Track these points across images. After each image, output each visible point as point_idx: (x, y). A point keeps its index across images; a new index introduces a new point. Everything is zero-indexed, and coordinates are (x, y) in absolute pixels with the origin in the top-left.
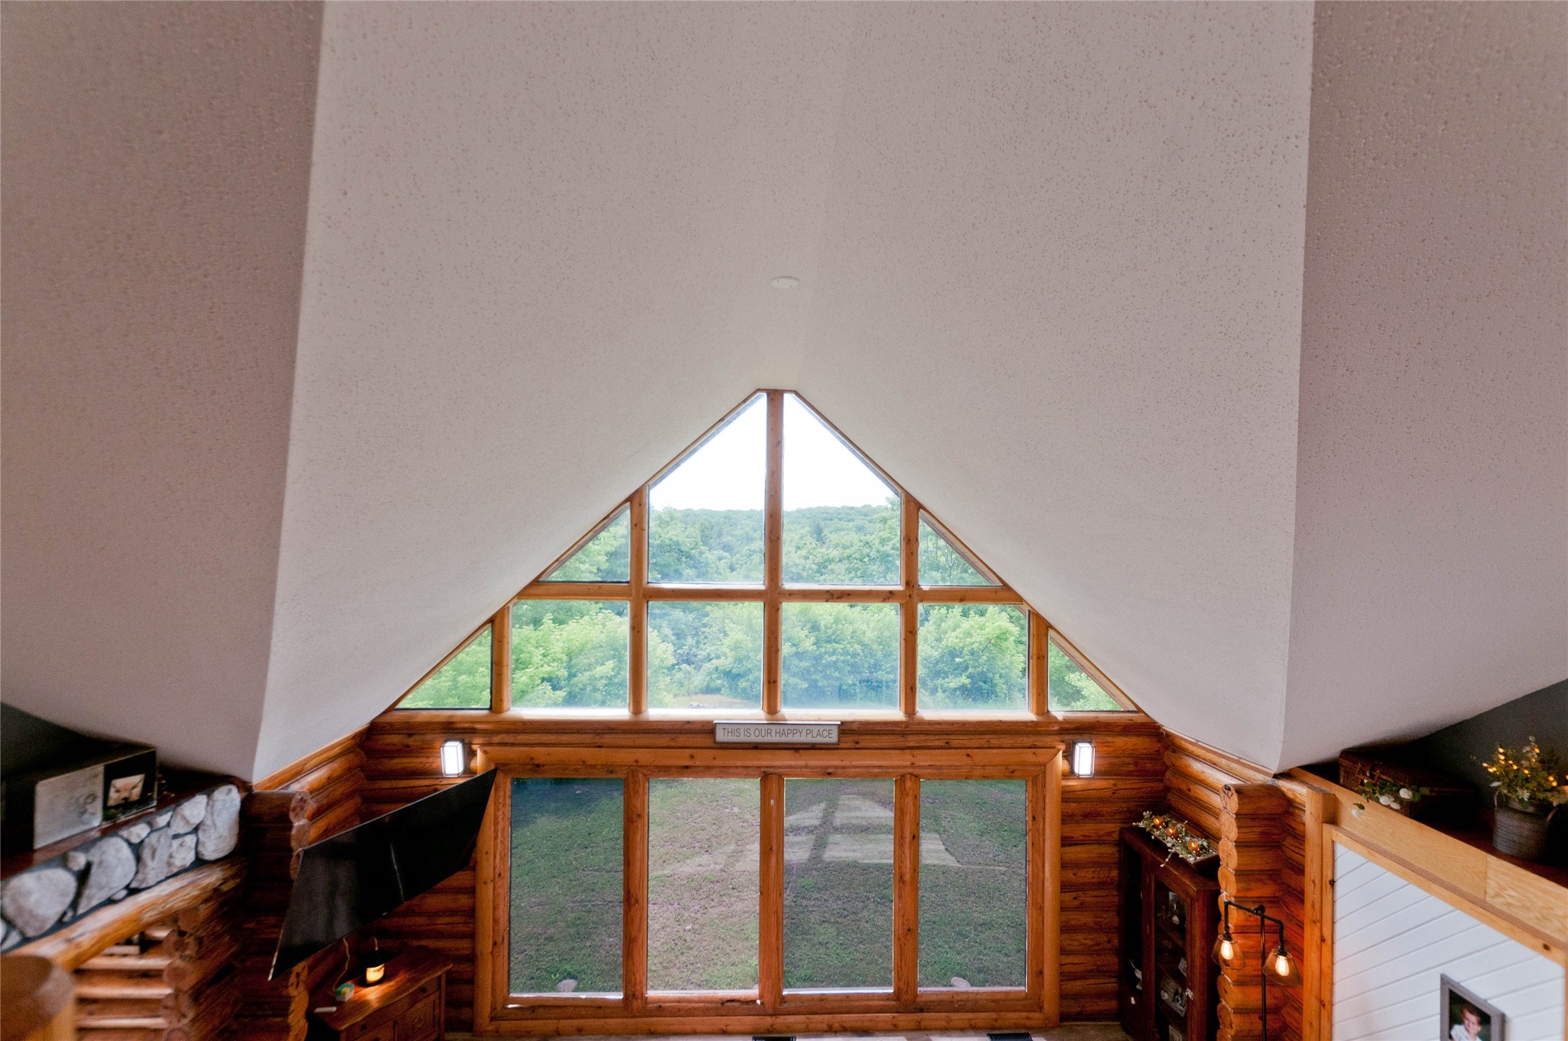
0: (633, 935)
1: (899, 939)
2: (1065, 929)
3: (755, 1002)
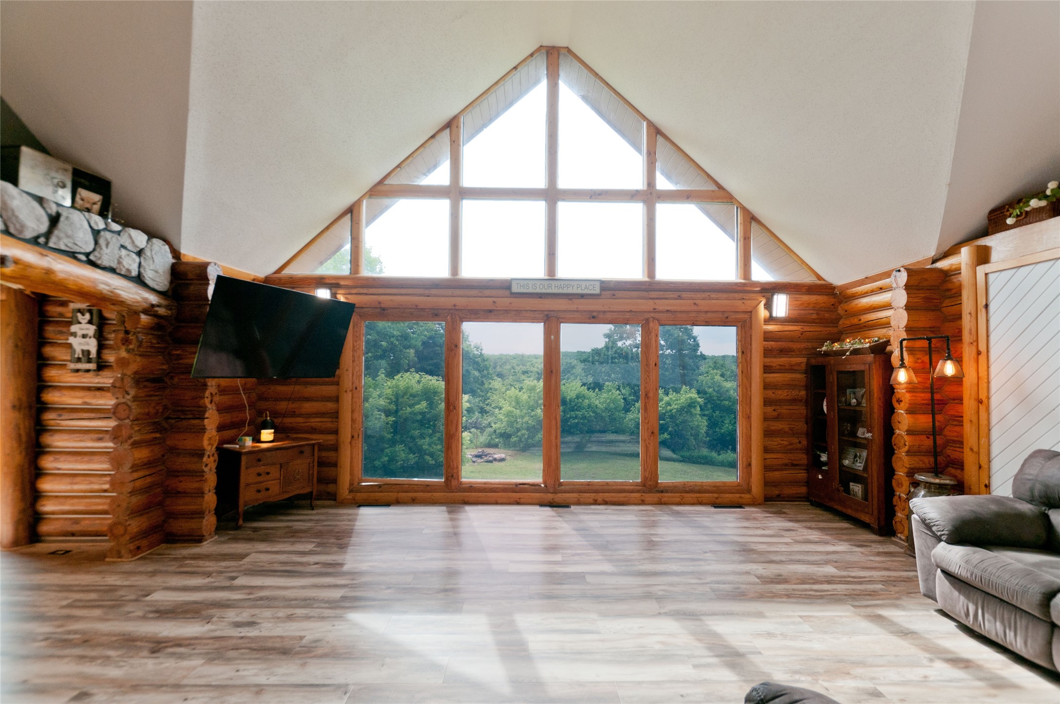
0: (452, 433)
1: (645, 441)
2: (768, 433)
3: (540, 485)
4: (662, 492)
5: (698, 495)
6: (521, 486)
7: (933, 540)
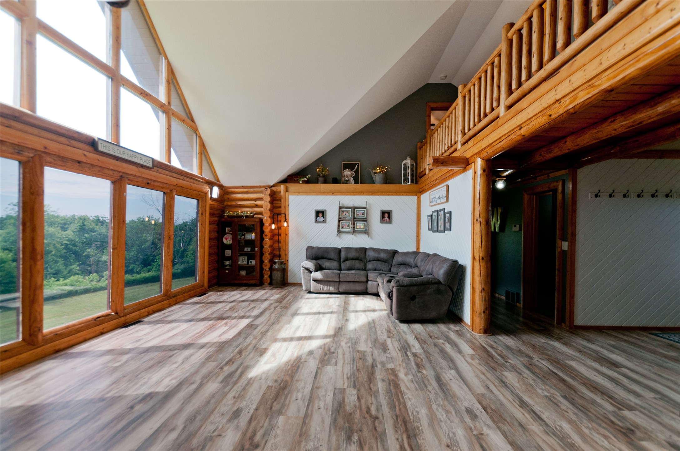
2: (209, 255)
3: (111, 315)
4: (175, 296)
5: (189, 293)
6: (98, 319)
7: (309, 273)
